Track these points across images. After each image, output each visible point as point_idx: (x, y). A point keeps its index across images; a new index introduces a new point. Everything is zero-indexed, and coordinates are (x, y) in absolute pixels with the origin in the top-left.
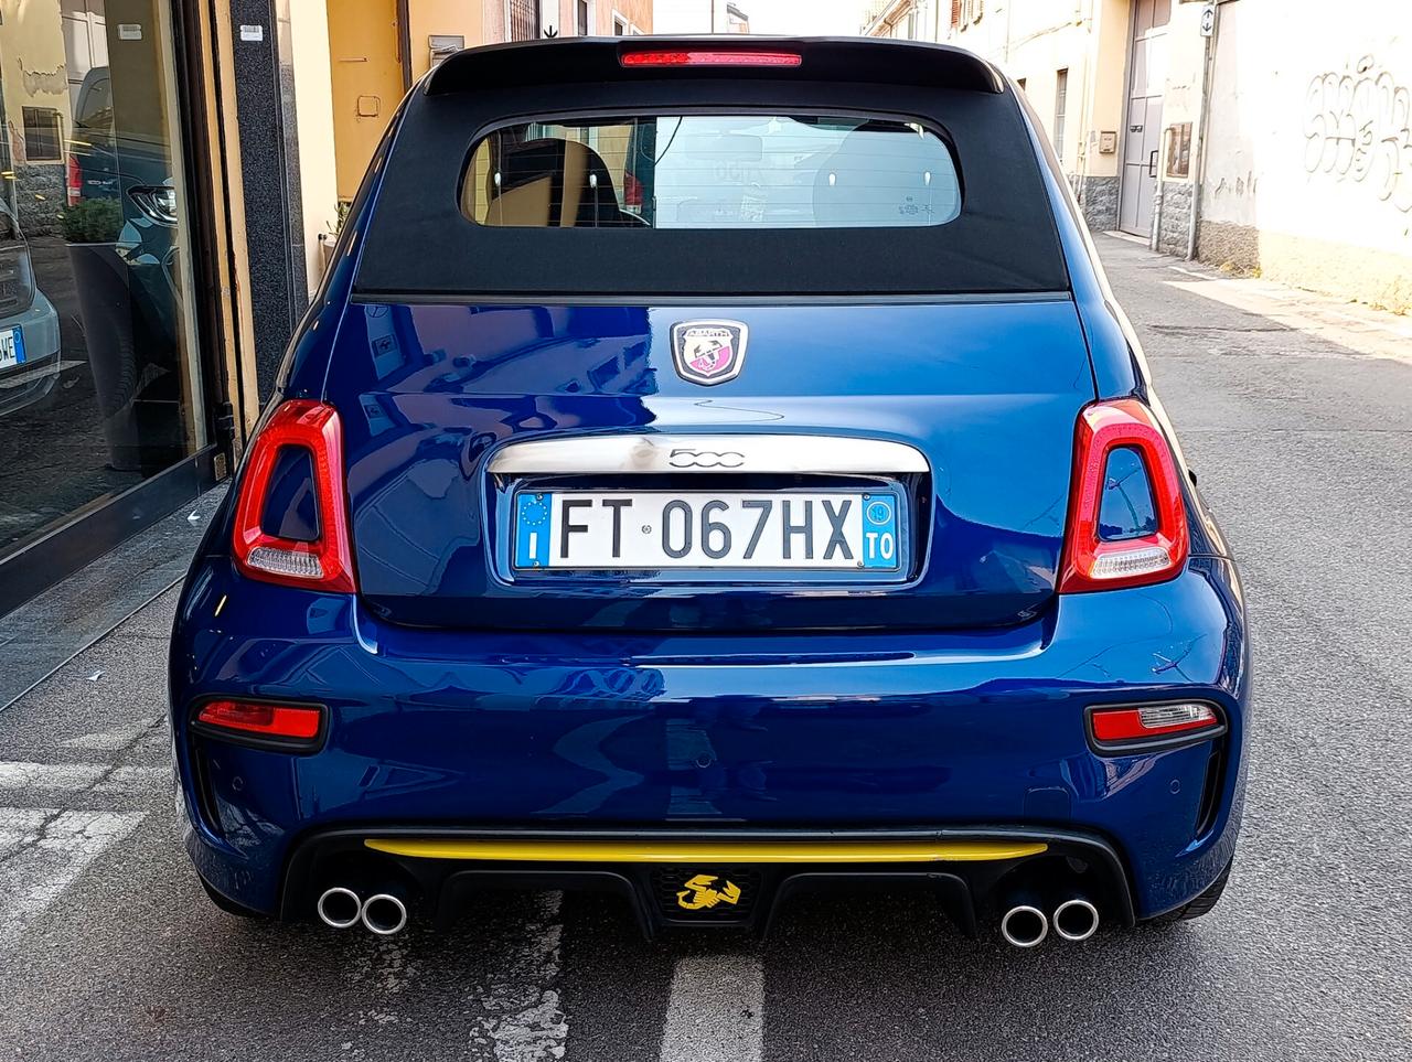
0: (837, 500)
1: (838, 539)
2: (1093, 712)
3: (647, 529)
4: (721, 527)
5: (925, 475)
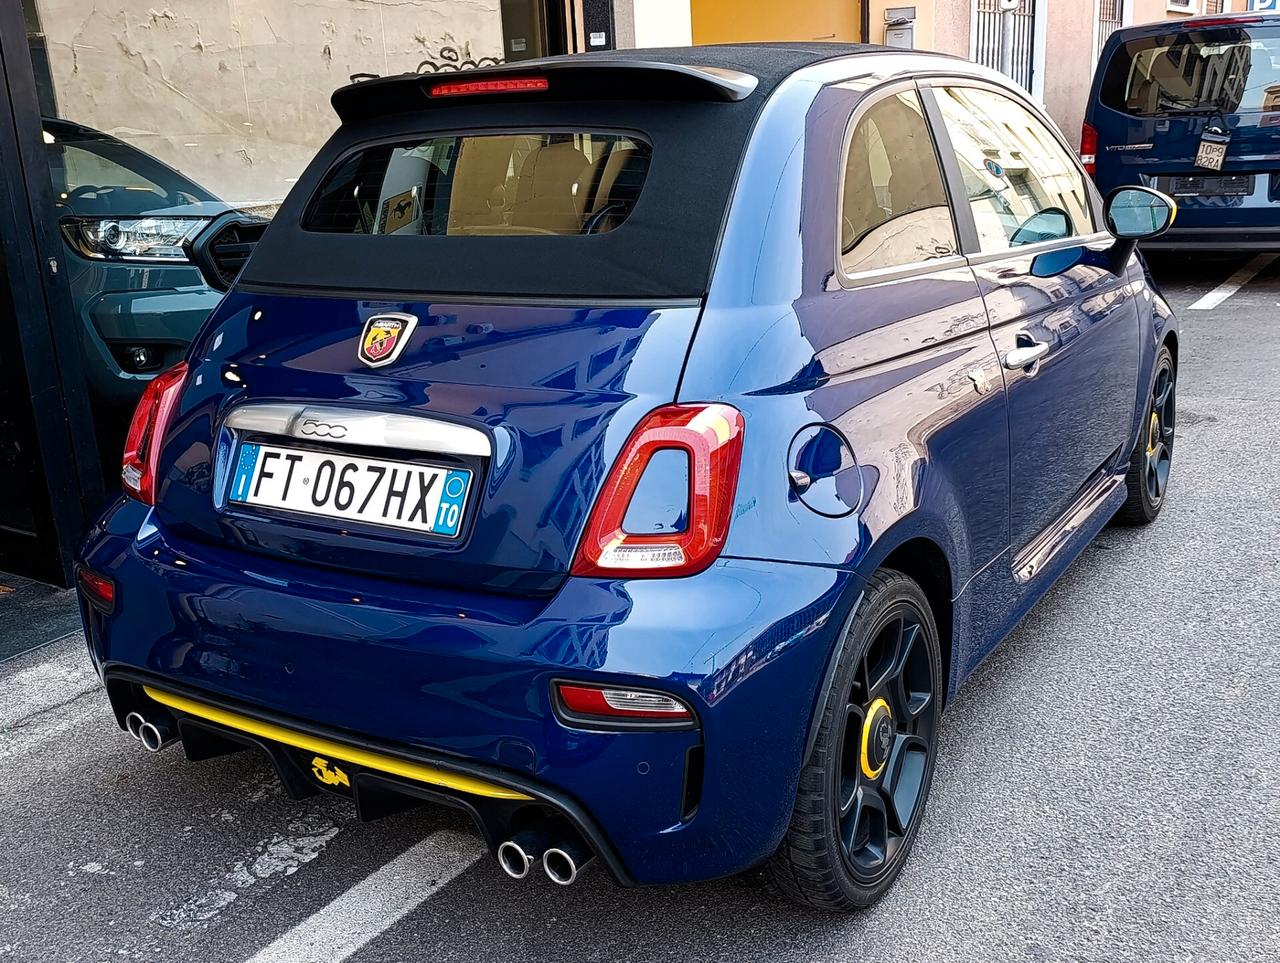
0: (429, 472)
1: (421, 505)
2: (558, 684)
3: (306, 481)
4: (350, 485)
5: (485, 459)
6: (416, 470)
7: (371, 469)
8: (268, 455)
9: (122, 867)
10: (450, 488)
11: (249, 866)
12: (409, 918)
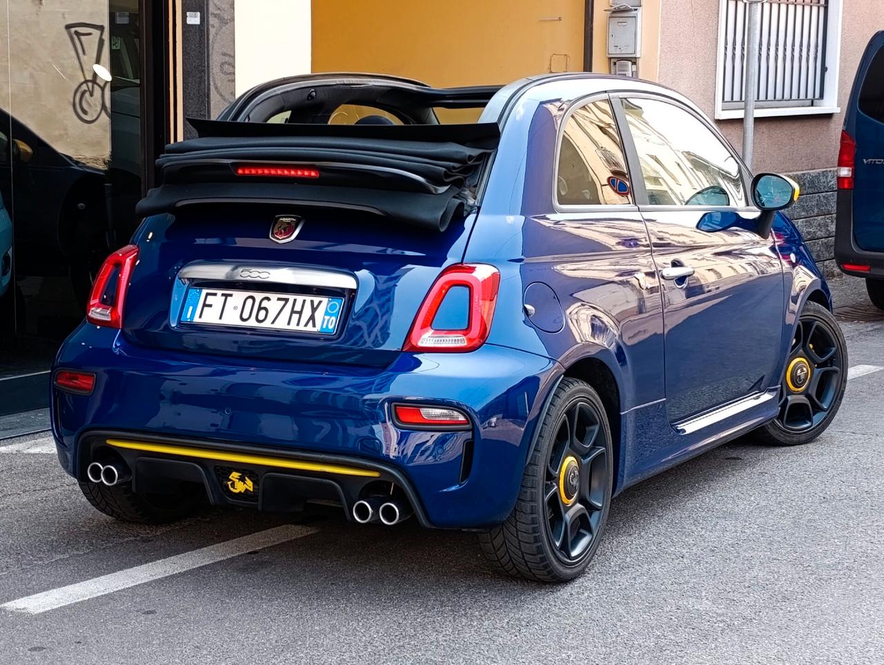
0: (316, 300)
1: (312, 318)
2: (396, 406)
3: (235, 308)
4: (266, 309)
5: (352, 290)
7: (279, 299)
8: (208, 294)
10: (332, 307)
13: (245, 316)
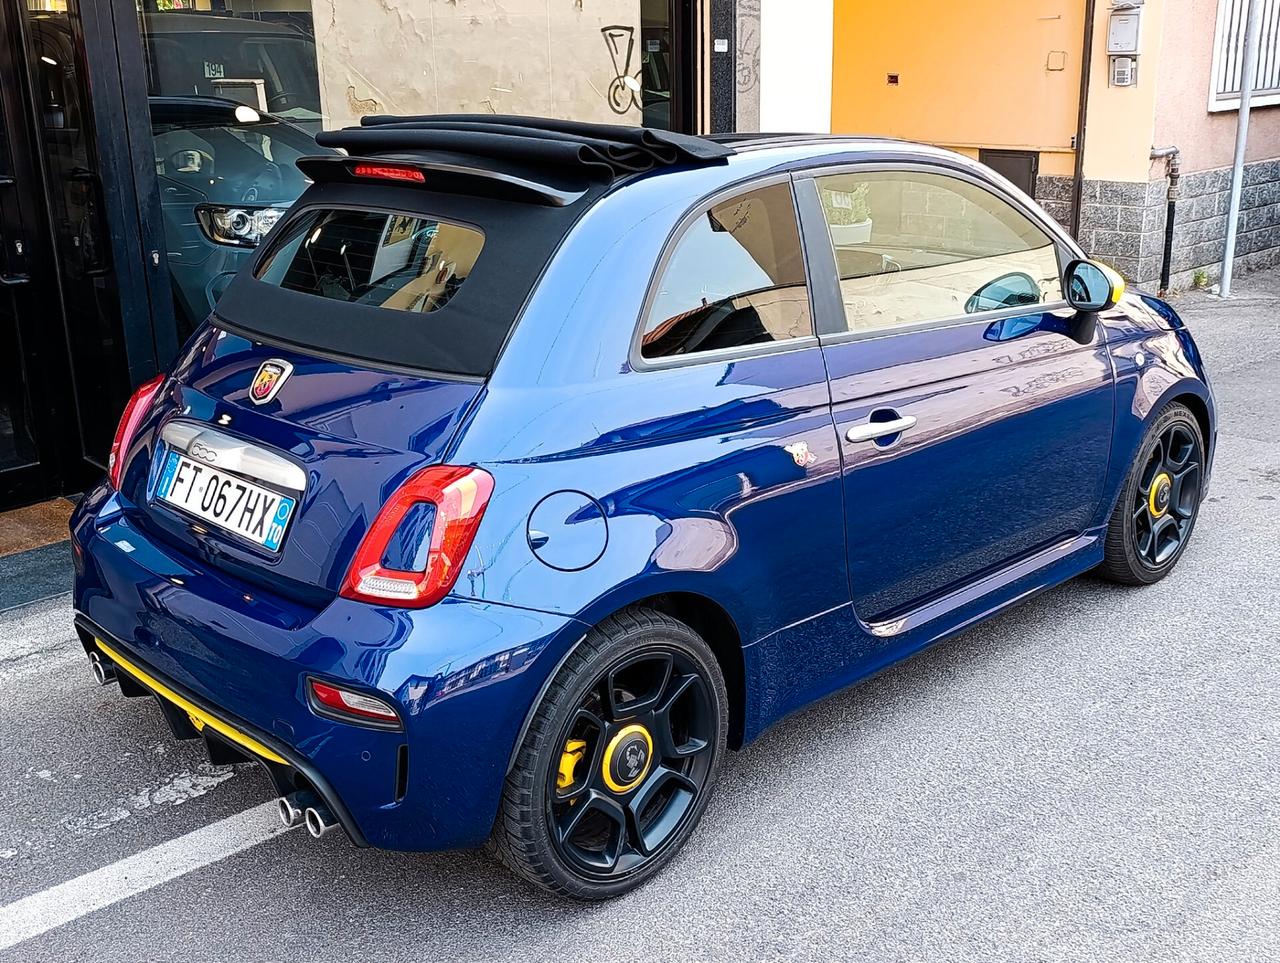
0: (271, 496)
1: (261, 522)
2: (311, 681)
3: (201, 489)
4: (224, 497)
5: (302, 492)
6: (264, 493)
7: (239, 487)
8: (184, 464)
9: (64, 777)
10: (282, 511)
11: (151, 793)
12: (238, 855)
13: (206, 505)
